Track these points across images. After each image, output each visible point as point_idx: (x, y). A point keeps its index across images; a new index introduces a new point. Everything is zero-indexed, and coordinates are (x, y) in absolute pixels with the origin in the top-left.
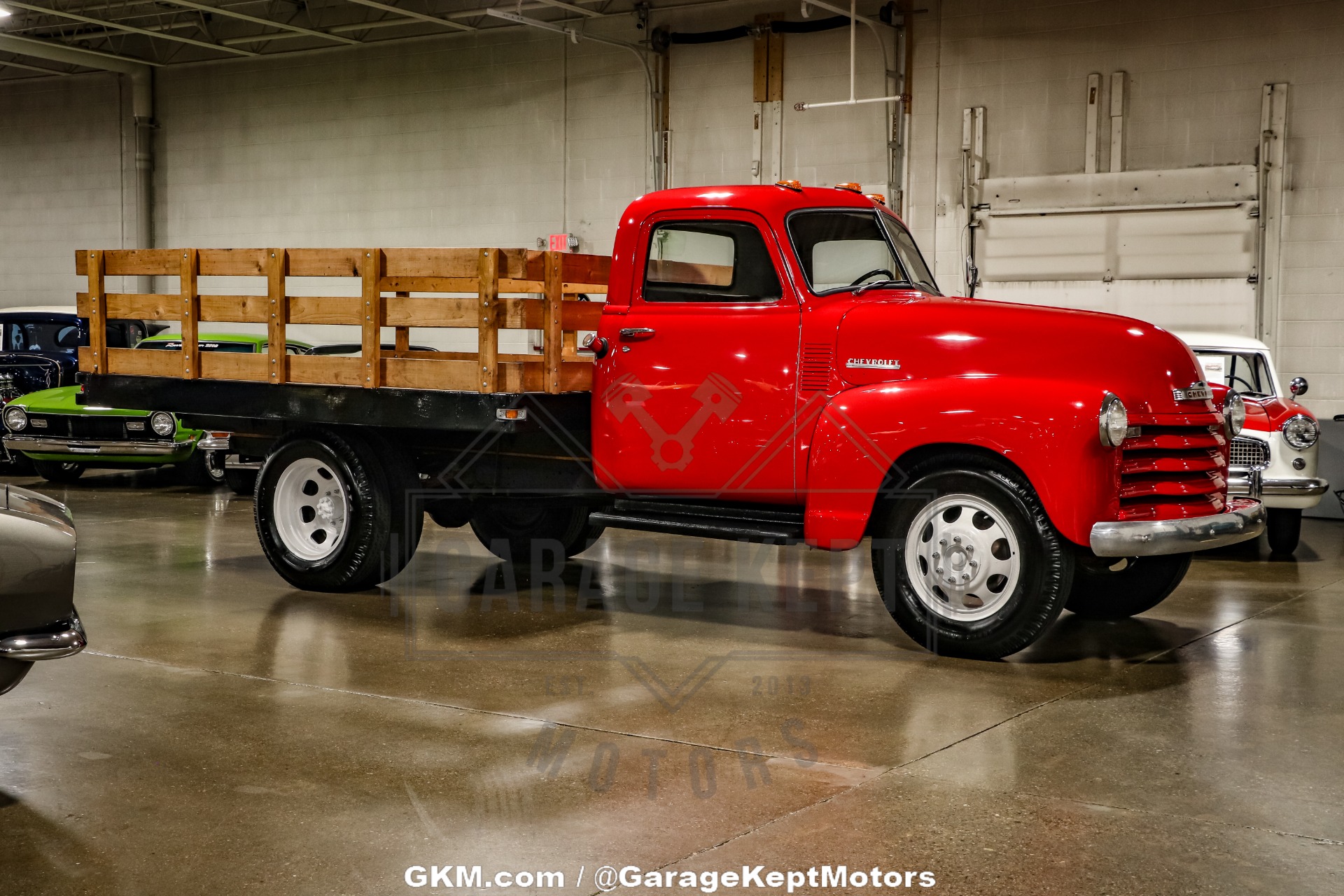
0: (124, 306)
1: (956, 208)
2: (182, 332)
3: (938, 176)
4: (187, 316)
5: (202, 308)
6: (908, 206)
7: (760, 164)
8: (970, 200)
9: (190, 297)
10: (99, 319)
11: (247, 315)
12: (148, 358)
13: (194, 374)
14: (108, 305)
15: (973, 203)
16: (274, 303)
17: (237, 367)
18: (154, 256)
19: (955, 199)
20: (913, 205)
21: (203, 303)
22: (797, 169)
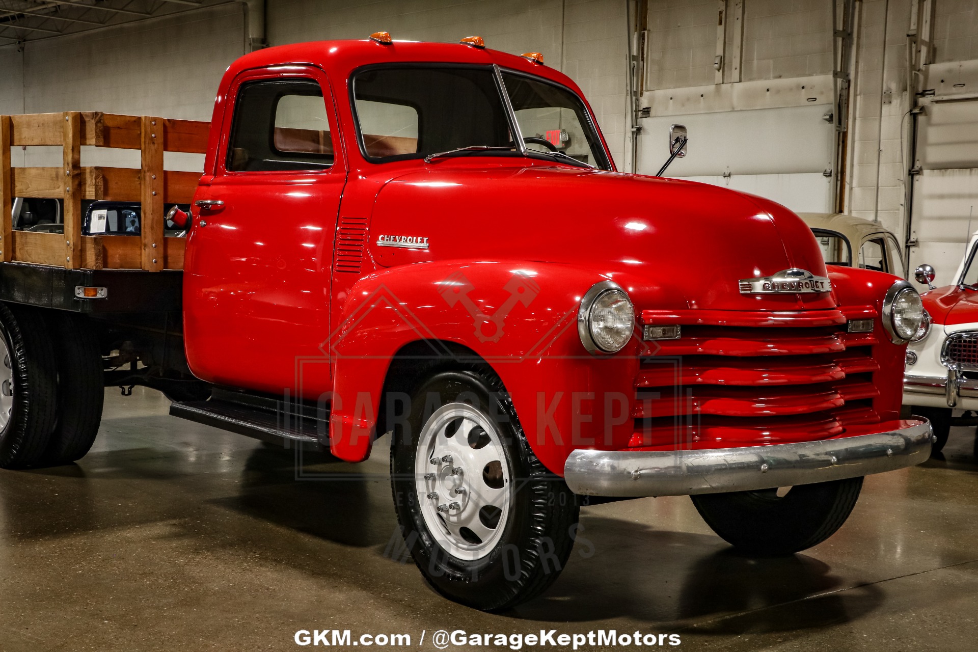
1: (902, 96)
3: (886, 63)
6: (855, 95)
7: (722, 60)
8: (913, 87)
15: (917, 90)
19: (901, 86)
20: (860, 94)
22: (755, 62)
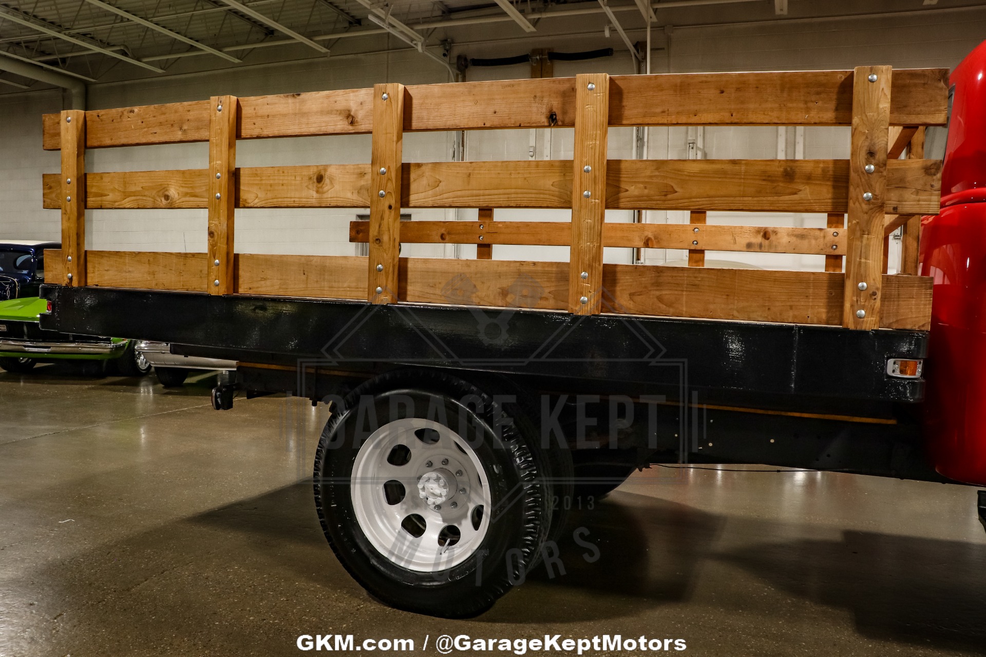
0: (114, 190)
2: (209, 224)
4: (218, 198)
5: (242, 187)
9: (225, 170)
10: (75, 209)
11: (325, 196)
12: (149, 264)
13: (228, 288)
14: (89, 190)
16: (384, 173)
17: (304, 277)
18: (164, 114)
21: (244, 179)
